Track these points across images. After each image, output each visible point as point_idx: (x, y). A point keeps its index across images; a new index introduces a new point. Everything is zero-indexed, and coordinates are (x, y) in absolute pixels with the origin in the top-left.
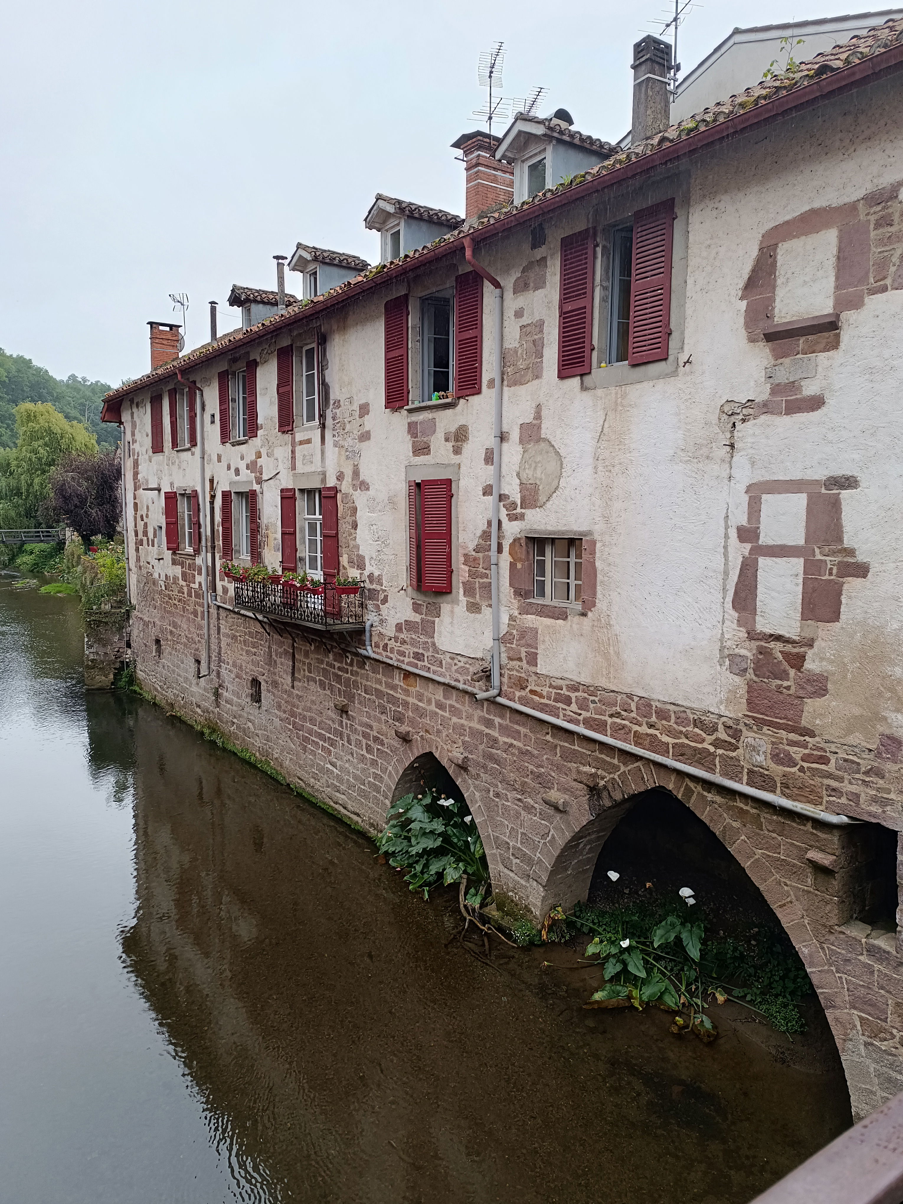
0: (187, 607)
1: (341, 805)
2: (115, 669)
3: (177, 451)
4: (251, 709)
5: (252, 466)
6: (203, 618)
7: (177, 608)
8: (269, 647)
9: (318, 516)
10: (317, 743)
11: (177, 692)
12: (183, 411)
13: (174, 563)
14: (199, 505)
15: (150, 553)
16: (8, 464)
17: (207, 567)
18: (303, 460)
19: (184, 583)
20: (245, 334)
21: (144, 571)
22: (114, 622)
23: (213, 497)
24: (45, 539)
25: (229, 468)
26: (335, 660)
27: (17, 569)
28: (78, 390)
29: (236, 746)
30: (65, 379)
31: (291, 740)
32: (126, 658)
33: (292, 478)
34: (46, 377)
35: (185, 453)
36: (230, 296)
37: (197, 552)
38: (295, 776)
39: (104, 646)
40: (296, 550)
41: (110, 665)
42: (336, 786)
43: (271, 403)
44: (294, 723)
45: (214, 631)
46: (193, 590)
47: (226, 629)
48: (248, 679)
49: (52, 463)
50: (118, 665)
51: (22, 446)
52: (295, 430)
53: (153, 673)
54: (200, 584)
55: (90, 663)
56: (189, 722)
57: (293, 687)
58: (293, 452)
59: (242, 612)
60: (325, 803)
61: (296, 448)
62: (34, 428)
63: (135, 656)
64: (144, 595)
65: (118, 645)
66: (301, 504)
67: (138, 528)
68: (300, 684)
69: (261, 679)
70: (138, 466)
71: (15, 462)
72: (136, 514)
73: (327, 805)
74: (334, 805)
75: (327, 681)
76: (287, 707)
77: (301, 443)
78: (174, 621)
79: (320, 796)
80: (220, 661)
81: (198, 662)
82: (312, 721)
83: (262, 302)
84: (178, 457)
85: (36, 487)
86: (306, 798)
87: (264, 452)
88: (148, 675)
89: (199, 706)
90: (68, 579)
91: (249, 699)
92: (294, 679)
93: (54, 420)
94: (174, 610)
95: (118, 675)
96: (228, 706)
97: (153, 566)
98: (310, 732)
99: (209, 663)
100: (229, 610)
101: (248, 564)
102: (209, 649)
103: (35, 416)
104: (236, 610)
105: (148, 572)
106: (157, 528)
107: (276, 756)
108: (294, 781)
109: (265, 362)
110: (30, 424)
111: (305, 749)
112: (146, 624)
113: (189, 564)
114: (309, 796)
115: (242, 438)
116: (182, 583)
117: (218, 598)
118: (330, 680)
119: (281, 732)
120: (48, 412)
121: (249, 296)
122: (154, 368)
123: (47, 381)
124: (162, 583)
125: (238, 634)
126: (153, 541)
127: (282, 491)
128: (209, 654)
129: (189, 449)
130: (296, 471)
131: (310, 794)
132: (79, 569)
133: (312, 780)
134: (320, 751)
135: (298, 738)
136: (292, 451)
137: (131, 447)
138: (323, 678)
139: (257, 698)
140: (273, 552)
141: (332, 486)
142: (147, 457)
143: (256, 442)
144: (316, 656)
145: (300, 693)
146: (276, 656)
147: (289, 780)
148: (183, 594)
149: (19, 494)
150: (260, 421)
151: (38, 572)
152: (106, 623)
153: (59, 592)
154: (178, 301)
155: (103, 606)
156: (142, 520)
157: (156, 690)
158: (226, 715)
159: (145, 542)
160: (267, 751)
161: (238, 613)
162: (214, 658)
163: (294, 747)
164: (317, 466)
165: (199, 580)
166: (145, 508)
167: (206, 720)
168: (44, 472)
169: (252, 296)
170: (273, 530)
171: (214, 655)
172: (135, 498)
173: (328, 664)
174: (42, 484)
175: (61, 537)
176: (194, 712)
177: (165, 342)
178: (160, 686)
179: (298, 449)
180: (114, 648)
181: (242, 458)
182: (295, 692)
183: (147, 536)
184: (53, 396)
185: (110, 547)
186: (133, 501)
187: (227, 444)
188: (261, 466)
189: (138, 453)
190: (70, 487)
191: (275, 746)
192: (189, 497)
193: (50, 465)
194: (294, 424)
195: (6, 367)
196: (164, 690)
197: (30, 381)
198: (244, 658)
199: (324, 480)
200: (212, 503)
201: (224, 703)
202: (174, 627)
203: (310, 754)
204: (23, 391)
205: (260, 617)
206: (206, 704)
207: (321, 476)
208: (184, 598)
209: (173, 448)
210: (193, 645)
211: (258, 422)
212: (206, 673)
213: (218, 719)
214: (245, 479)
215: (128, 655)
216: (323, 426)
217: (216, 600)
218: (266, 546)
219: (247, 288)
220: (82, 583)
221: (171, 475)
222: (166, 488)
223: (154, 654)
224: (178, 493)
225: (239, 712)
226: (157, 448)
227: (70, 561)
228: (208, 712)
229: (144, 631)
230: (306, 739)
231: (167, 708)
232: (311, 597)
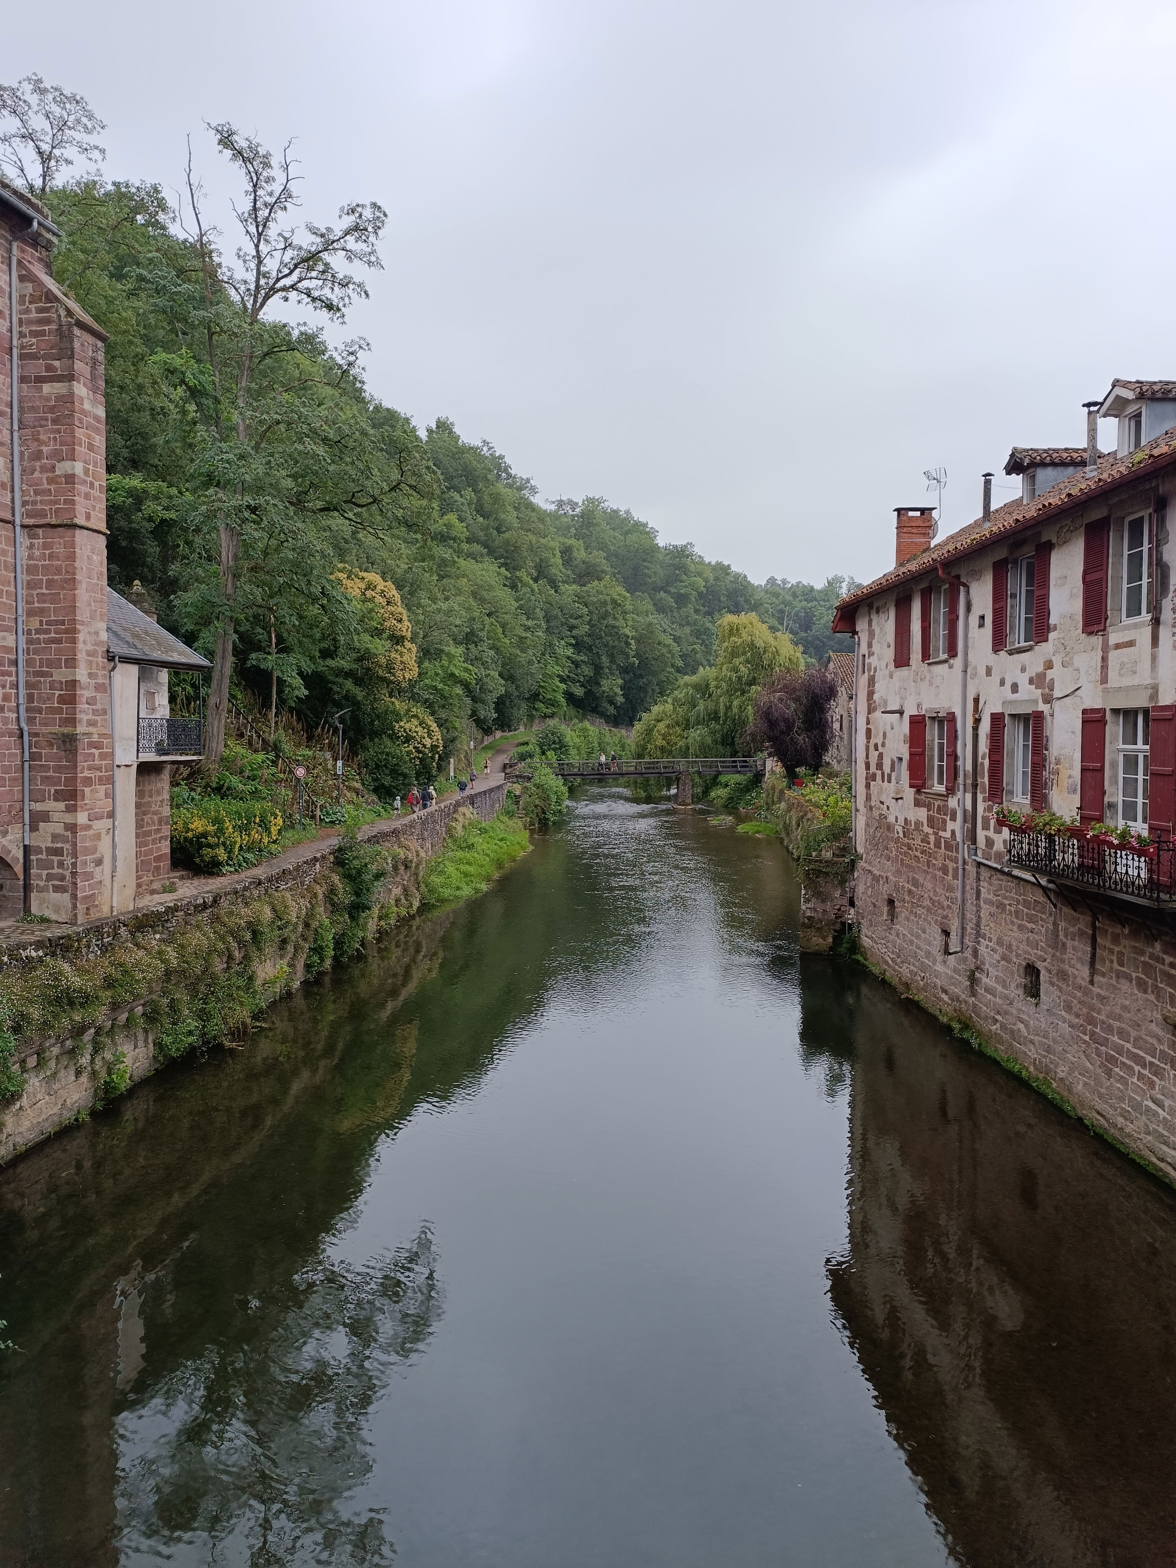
0: (934, 862)
1: (1170, 1164)
2: (835, 931)
3: (929, 664)
4: (1023, 1005)
5: (1038, 680)
6: (955, 877)
7: (918, 861)
8: (1055, 924)
9: (1140, 745)
10: (1130, 1068)
11: (915, 970)
12: (940, 612)
13: (917, 803)
14: (956, 731)
15: (885, 791)
16: (707, 685)
17: (965, 811)
18: (1121, 669)
19: (930, 831)
20: (1040, 509)
21: (876, 813)
22: (837, 873)
23: (977, 721)
24: (743, 769)
25: (1002, 683)
26: (1165, 953)
27: (711, 803)
28: (776, 595)
29: (999, 1052)
30: (763, 583)
31: (1087, 1056)
32: (848, 919)
33: (1101, 694)
34: (744, 583)
35: (940, 667)
36: (1009, 463)
37: (951, 790)
38: (1092, 1108)
39: (824, 901)
40: (1104, 793)
41: (829, 925)
42: (1162, 1136)
43: (1072, 596)
44: (1093, 1034)
45: (970, 896)
46: (943, 840)
47: (989, 894)
48: (1020, 964)
49: (752, 682)
50: (838, 927)
51: (722, 664)
52: (1110, 629)
53: (883, 942)
54: (953, 832)
55: (806, 921)
56: (930, 1010)
57: (1092, 982)
58: (1104, 659)
59: (1016, 872)
60: (1141, 1157)
61: (1110, 654)
62: (736, 643)
63: (860, 917)
64: (873, 842)
65: (840, 903)
66: (1114, 730)
67: (870, 760)
68: (1104, 980)
69: (1040, 965)
70: (874, 684)
71: (714, 683)
72: (868, 742)
73: (1145, 1160)
74: (1158, 1163)
75: (1150, 982)
76: (1081, 1009)
77: (1118, 646)
78: (914, 878)
79: (1132, 1145)
80: (978, 934)
81: (946, 933)
82: (1121, 1033)
83: (1053, 464)
84: (930, 671)
85: (735, 710)
86: (1109, 1144)
87: (1057, 661)
88: (876, 943)
89: (945, 991)
90: (766, 817)
91: (1020, 992)
92: (1093, 971)
93: (757, 633)
94: (914, 864)
95: (838, 939)
96: (989, 996)
97: (888, 808)
98: (1119, 1050)
99: (963, 937)
100: (995, 869)
101: (1028, 810)
102: (963, 919)
103: (737, 629)
104: (1006, 870)
105: (881, 815)
106: (896, 760)
107: (1061, 1075)
108: (1090, 1117)
109: (1065, 542)
110: (732, 639)
111: (1109, 1073)
112: (876, 879)
113: (939, 806)
114: (1114, 1142)
115: (1023, 644)
116: (927, 829)
117: (979, 853)
118: (1156, 980)
119: (1071, 1043)
120: (751, 624)
121: (1035, 458)
122: (900, 564)
123: (745, 587)
124: (900, 829)
125: (1008, 902)
126: (889, 776)
127: (1084, 712)
128: (963, 924)
129: (945, 661)
130: (1109, 685)
131: (1115, 1138)
132: (783, 805)
133: (1120, 1120)
134: (1135, 1080)
135: (1099, 1055)
136: (1102, 658)
137: (867, 661)
138: (1143, 976)
139: (1033, 991)
140: (1066, 794)
141: (1168, 703)
142: (887, 673)
143: (1045, 650)
144: (1133, 944)
145: (1102, 993)
146: (1066, 936)
147: (1083, 1112)
148: (929, 843)
149: (716, 718)
150: (1053, 620)
151: (733, 807)
152: (827, 874)
153: (758, 832)
154: (934, 479)
155: (823, 852)
156: (876, 749)
157: (886, 963)
158: (985, 1008)
159: (879, 777)
160: (1046, 1065)
161: (1009, 874)
162: (969, 930)
163: (1090, 1066)
164: (1144, 677)
165: (952, 828)
166: (882, 734)
167: (955, 1010)
168: (743, 692)
169: (1038, 458)
170: (1067, 765)
171: (969, 927)
172: (868, 723)
173: (1152, 956)
174: (741, 707)
175: (759, 768)
176: (938, 998)
177: (914, 531)
178: (892, 959)
179: (1113, 655)
180: (835, 905)
181: (1023, 670)
182: (1096, 990)
183: (881, 769)
184: (750, 604)
185: (818, 781)
186: (865, 727)
187: (1002, 653)
188: (1052, 680)
189: (875, 669)
190: (777, 710)
191: (1060, 1062)
192: (941, 721)
193: (751, 685)
194: (1108, 621)
195: (704, 576)
196: (896, 964)
197: (727, 590)
198: (1016, 935)
199: (1154, 696)
200: (975, 729)
201: (983, 991)
202: (913, 885)
203: (1118, 1081)
204: (719, 601)
205: (1043, 882)
206: (956, 990)
207: (1150, 692)
208: (930, 848)
209: (923, 661)
210: (940, 911)
211: (1050, 622)
212: (958, 949)
213: (973, 1012)
214: (1026, 698)
215: (851, 915)
216: (1156, 622)
217: (976, 855)
218: (1055, 786)
219: (1032, 449)
220: (785, 823)
221: (919, 694)
222: (911, 710)
223: (885, 917)
224: (927, 716)
225: (1005, 1007)
226: (902, 660)
227: (770, 796)
228: (958, 1000)
229: (872, 886)
230: (1111, 1059)
231: (901, 988)
232: (1133, 859)
